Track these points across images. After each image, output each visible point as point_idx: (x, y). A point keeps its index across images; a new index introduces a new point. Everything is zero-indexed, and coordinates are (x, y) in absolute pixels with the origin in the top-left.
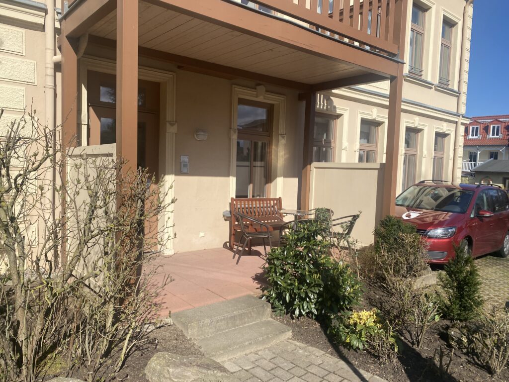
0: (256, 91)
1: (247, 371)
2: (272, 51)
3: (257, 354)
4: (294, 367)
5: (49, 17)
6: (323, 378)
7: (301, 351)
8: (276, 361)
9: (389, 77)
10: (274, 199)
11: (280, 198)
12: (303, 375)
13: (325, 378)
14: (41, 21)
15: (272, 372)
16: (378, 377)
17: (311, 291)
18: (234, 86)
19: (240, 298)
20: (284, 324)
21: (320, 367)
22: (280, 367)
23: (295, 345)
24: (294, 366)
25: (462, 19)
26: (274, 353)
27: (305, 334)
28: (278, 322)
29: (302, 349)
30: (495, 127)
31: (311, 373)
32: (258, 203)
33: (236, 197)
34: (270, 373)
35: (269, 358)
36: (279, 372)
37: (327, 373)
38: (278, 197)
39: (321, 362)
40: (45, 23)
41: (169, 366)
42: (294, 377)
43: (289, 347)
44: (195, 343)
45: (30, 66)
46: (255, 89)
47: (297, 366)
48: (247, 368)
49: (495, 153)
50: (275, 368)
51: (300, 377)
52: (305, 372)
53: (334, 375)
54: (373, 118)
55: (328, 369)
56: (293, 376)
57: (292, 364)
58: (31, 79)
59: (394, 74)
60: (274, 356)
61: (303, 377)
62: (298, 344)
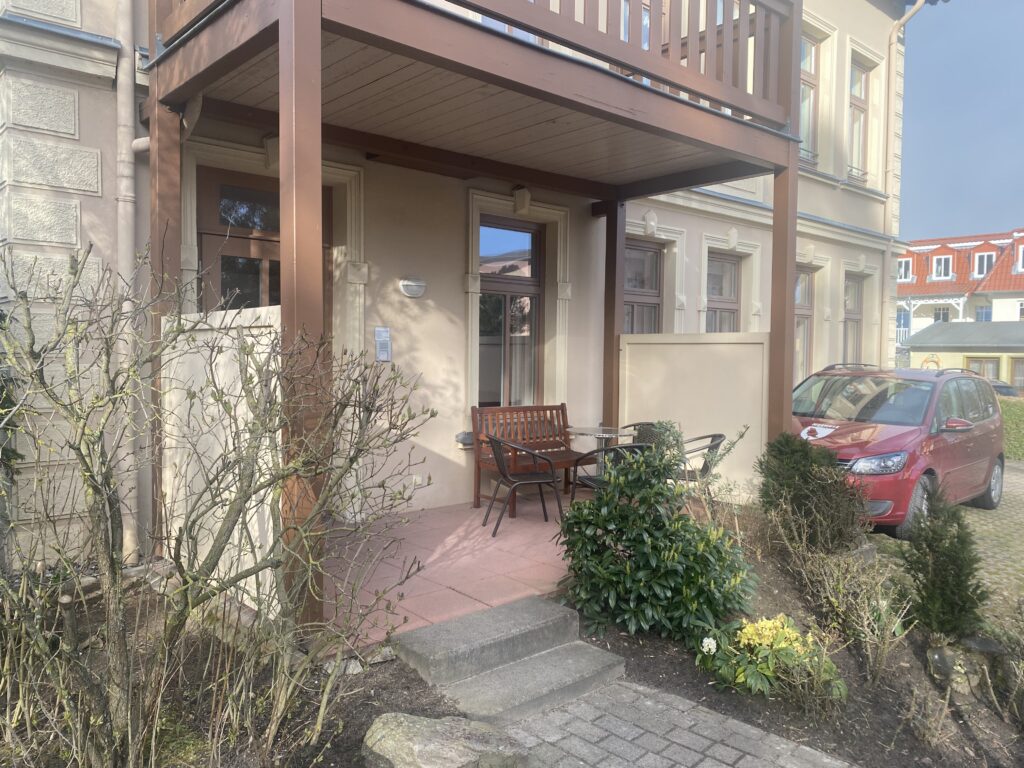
0: (513, 199)
1: (553, 744)
2: (554, 122)
3: (566, 711)
4: (642, 734)
5: (125, 64)
6: (702, 753)
7: (649, 703)
8: (604, 723)
9: (772, 167)
10: (551, 408)
11: (563, 405)
12: (664, 750)
13: (707, 753)
14: (110, 72)
15: (602, 744)
16: (808, 749)
17: (660, 585)
18: (471, 191)
19: (516, 602)
20: (608, 650)
21: (693, 732)
22: (615, 735)
23: (636, 691)
24: (642, 731)
25: (886, 58)
26: (597, 708)
27: (651, 670)
28: (596, 648)
29: (651, 698)
30: (940, 259)
31: (678, 744)
32: (522, 415)
33: (481, 404)
34: (599, 747)
35: (591, 718)
36: (615, 745)
37: (707, 743)
38: (558, 403)
39: (693, 723)
40: (116, 77)
41: (410, 739)
42: (645, 754)
43: (624, 696)
44: (444, 693)
45: (88, 160)
46: (512, 196)
47: (647, 731)
48: (553, 739)
49: (944, 309)
50: (606, 737)
51: (658, 753)
52: (667, 743)
53: (722, 746)
54: (731, 247)
55: (709, 736)
56: (643, 751)
57: (637, 729)
58: (90, 185)
59: (782, 162)
60: (598, 714)
61: (664, 754)
62: (641, 688)
